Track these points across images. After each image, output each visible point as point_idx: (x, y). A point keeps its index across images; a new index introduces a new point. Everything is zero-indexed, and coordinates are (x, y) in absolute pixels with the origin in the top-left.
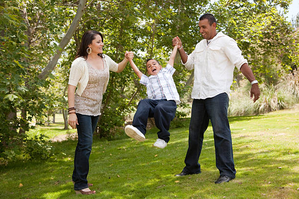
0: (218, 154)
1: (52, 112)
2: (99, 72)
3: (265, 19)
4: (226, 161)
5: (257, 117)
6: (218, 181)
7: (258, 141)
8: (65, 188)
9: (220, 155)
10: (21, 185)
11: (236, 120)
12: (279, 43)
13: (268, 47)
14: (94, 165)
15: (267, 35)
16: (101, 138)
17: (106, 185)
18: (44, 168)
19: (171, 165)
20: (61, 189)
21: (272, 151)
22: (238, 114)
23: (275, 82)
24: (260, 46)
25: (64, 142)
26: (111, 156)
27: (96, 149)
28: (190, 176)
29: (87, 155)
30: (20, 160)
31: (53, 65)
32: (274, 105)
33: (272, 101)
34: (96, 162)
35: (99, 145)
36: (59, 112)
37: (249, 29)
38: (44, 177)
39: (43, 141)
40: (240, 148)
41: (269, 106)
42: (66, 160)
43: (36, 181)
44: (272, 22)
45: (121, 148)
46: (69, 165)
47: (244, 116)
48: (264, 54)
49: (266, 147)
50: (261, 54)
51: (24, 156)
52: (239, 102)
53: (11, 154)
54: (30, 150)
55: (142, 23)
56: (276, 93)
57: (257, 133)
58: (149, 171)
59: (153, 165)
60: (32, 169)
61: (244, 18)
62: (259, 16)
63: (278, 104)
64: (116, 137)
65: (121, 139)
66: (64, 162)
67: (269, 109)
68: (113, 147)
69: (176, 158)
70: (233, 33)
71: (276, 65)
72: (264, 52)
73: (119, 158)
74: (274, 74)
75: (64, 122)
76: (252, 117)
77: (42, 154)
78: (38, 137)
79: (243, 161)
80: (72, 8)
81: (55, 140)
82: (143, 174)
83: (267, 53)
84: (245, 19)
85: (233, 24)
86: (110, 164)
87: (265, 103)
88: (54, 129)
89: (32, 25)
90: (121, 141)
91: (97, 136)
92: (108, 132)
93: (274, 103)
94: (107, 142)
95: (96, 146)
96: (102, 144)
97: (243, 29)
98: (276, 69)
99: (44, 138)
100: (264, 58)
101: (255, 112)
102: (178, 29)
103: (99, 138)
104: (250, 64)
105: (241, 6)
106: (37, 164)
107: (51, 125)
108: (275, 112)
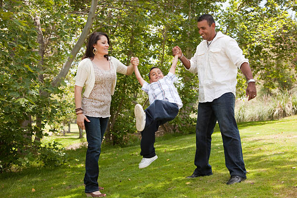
0: (227, 153)
1: (68, 122)
2: (105, 73)
3: (277, 23)
4: (236, 161)
5: (272, 122)
6: (229, 182)
7: (271, 144)
8: (75, 192)
9: (229, 154)
10: (33, 190)
11: (250, 125)
12: (292, 47)
13: (281, 51)
14: (106, 171)
15: (279, 40)
16: (114, 145)
17: (116, 188)
18: (57, 174)
19: (182, 168)
20: (72, 193)
21: (286, 153)
22: (252, 119)
23: (290, 87)
24: (273, 51)
25: (78, 150)
26: (123, 162)
27: (108, 155)
28: (201, 178)
29: (96, 157)
30: (33, 168)
31: (65, 73)
32: (289, 110)
33: (287, 106)
34: (108, 167)
35: (112, 151)
37: (261, 33)
38: (56, 182)
39: (57, 149)
40: (254, 150)
41: (284, 111)
42: (79, 166)
43: (48, 186)
44: (284, 25)
45: (133, 153)
46: (82, 171)
47: (258, 122)
48: (277, 58)
49: (280, 149)
50: (274, 59)
51: (38, 163)
52: (253, 107)
53: (25, 161)
54: (44, 157)
55: (153, 30)
56: (290, 98)
57: (271, 137)
58: (160, 174)
59: (164, 169)
60: (46, 176)
61: (255, 22)
62: (271, 20)
63: (293, 109)
64: (129, 144)
65: (134, 145)
66: (77, 168)
67: (284, 114)
68: (126, 153)
69: (188, 162)
70: (244, 38)
71: (290, 70)
72: (278, 56)
73: (131, 163)
74: (287, 79)
75: (79, 131)
76: (266, 122)
77: (56, 161)
78: (52, 144)
79: (255, 163)
80: (83, 16)
81: (70, 148)
82: (154, 177)
83: (280, 57)
84: (256, 24)
85: (244, 29)
86: (122, 169)
87: (280, 108)
88: (69, 138)
89: (47, 36)
90: (134, 147)
91: (111, 143)
92: (121, 138)
93: (288, 108)
94: (120, 149)
95: (109, 152)
96: (116, 151)
97: (254, 34)
98: (289, 73)
99: (58, 146)
100: (277, 62)
101: (270, 117)
102: (189, 36)
103: (112, 145)
104: (263, 69)
105: (252, 11)
106: (51, 171)
107: (66, 134)
108: (290, 117)
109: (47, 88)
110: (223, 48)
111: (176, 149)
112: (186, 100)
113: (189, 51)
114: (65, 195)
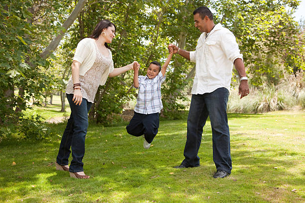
1: (50, 94)
3: (273, 17)
4: (224, 156)
5: (256, 116)
7: (255, 139)
10: (14, 163)
11: (234, 117)
13: (273, 46)
15: (273, 34)
16: (97, 123)
17: (100, 171)
18: (38, 148)
19: (166, 156)
21: (269, 151)
22: (236, 111)
24: (265, 44)
25: (60, 124)
26: (106, 142)
27: (91, 134)
30: (15, 139)
31: (55, 46)
32: (273, 105)
33: (272, 101)
34: (91, 147)
35: (95, 130)
36: (56, 93)
37: (257, 26)
38: (38, 157)
39: (39, 122)
40: (237, 145)
41: (269, 106)
43: (30, 160)
44: (280, 21)
45: (117, 135)
47: (242, 114)
48: (269, 53)
49: (263, 146)
50: (265, 53)
51: (19, 134)
53: (7, 131)
54: (25, 129)
55: (148, 11)
56: (276, 94)
57: (255, 132)
58: (144, 160)
59: (148, 155)
60: (26, 149)
61: (252, 14)
62: (268, 14)
63: (278, 104)
64: (113, 124)
65: (118, 126)
67: (268, 109)
68: (109, 134)
69: (172, 150)
70: (240, 29)
71: (280, 65)
72: (270, 51)
73: (115, 145)
74: (276, 74)
75: (61, 104)
76: (251, 115)
77: (37, 134)
78: (35, 117)
79: (238, 158)
81: (51, 122)
83: (272, 52)
84: (253, 16)
85: (240, 20)
86: (104, 150)
87: (265, 103)
88: (50, 111)
89: (36, 3)
90: (117, 128)
91: (94, 121)
92: (105, 117)
93: (273, 104)
94: (103, 128)
95: (92, 130)
96: (98, 129)
97: (250, 26)
98: (279, 69)
99: (41, 119)
100: (268, 57)
101: (254, 110)
102: (184, 20)
103: (96, 123)
104: (254, 62)
105: (250, 2)
106: (32, 144)
107: (48, 106)
108: (274, 112)
109: (37, 61)
110: (218, 41)
111: (161, 135)
112: (175, 86)
113: (183, 35)
114: (47, 173)
